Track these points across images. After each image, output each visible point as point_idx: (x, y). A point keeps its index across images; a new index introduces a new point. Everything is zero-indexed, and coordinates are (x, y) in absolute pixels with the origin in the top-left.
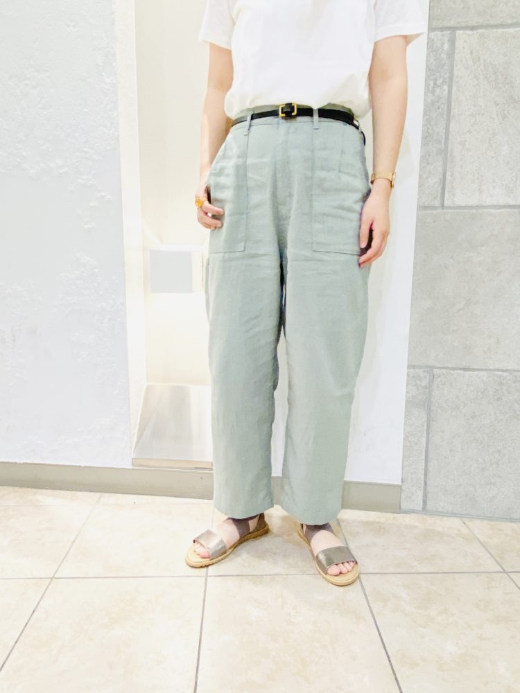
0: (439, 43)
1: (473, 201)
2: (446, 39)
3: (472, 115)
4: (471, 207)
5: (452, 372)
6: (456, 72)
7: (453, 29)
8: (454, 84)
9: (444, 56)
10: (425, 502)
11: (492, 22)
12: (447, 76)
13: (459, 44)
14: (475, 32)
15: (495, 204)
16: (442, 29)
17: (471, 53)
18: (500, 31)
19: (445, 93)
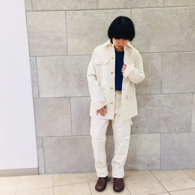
0: (33, 60)
1: (47, 97)
2: (34, 59)
3: (43, 77)
4: (46, 98)
5: (48, 138)
6: (38, 67)
7: (36, 57)
8: (38, 69)
9: (35, 63)
10: (45, 171)
11: (45, 55)
12: (36, 67)
13: (38, 60)
14: (41, 57)
15: (52, 97)
16: (33, 57)
17: (41, 62)
18: (47, 57)
19: (36, 71)
